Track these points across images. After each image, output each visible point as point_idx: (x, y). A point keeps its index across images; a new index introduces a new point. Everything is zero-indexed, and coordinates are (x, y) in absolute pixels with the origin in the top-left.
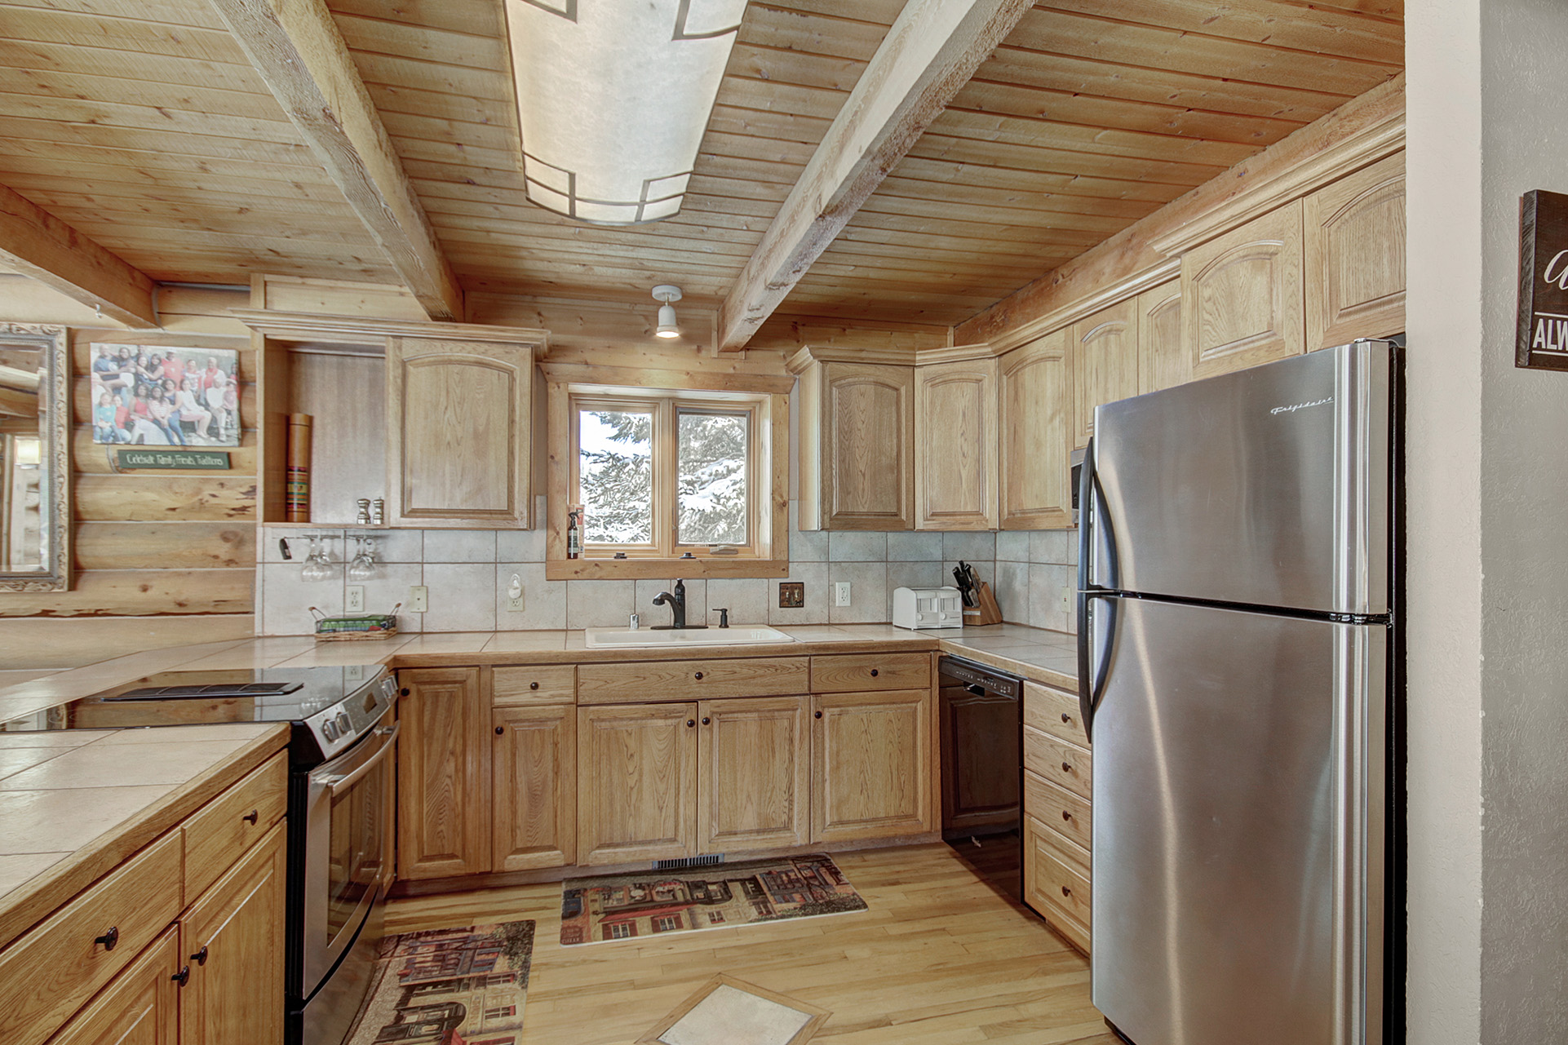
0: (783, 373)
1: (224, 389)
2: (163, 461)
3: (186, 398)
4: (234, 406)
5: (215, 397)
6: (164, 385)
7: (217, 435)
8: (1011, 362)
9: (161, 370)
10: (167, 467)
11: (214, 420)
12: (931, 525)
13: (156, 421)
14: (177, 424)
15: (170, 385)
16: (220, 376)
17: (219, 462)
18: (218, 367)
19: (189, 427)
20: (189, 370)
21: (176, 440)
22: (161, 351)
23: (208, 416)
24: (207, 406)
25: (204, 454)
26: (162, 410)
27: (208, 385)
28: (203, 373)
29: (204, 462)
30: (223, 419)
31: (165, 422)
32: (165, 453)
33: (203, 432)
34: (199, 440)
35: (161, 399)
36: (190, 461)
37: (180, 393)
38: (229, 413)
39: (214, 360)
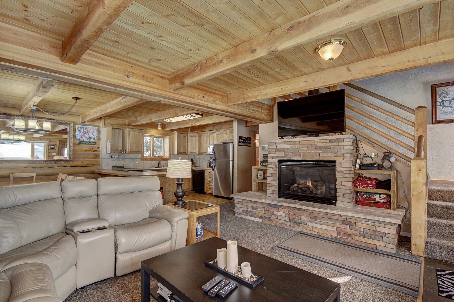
0: (170, 133)
1: (96, 133)
2: (86, 143)
3: (90, 134)
4: (97, 135)
5: (95, 134)
6: (87, 132)
7: (95, 140)
8: (200, 136)
9: (87, 129)
10: (87, 144)
11: (94, 137)
12: (190, 154)
13: (86, 137)
14: (89, 138)
15: (88, 132)
16: (95, 131)
17: (94, 143)
18: (95, 129)
19: (91, 138)
20: (91, 130)
21: (89, 140)
22: (87, 127)
23: (93, 136)
24: (93, 135)
25: (92, 142)
26: (87, 136)
27: (94, 132)
28: (93, 130)
29: (92, 143)
30: (96, 137)
31: (87, 137)
32: (87, 142)
33: (93, 139)
34: (92, 140)
35: (87, 134)
36: (90, 143)
37: (89, 133)
38: (96, 136)
39: (95, 128)
